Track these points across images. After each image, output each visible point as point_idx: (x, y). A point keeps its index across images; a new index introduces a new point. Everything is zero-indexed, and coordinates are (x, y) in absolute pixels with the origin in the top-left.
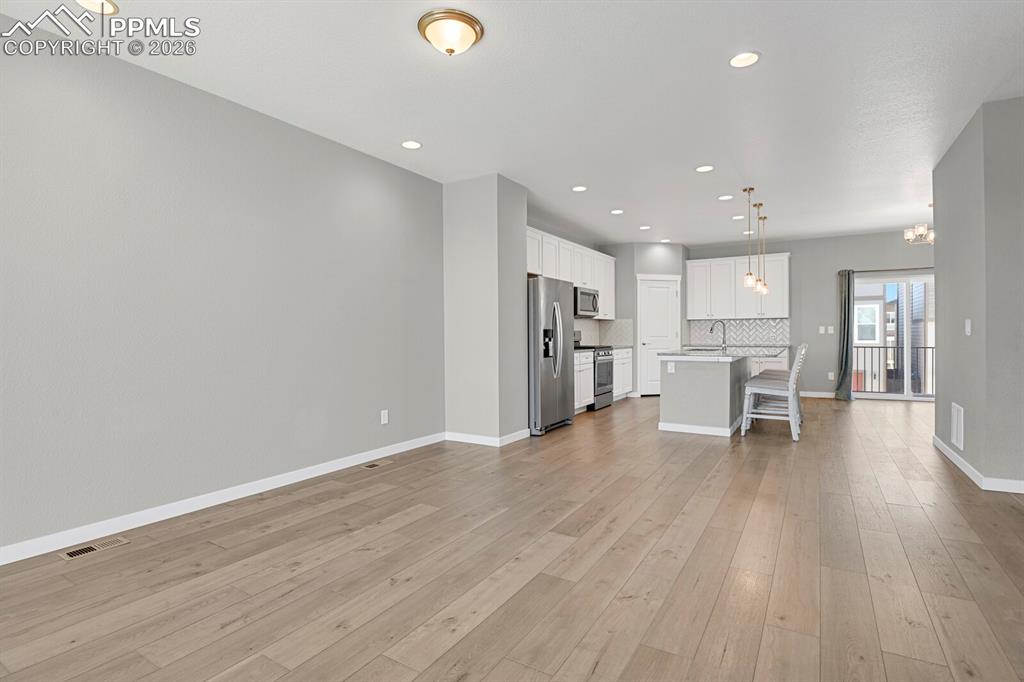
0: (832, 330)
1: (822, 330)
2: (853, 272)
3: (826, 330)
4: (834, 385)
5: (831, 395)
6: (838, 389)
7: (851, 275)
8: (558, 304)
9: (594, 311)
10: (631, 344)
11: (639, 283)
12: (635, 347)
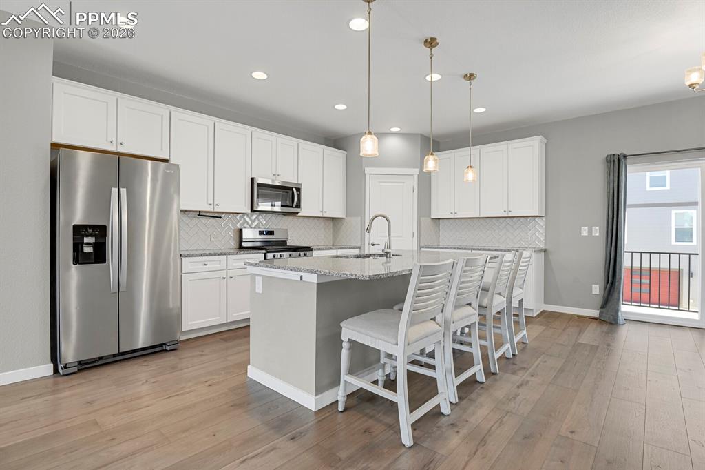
0: (598, 231)
1: (585, 231)
2: (625, 157)
3: (590, 231)
4: (599, 301)
5: (595, 313)
6: (603, 307)
7: (622, 160)
8: (123, 191)
9: (292, 207)
10: (359, 245)
11: (367, 177)
12: (362, 247)
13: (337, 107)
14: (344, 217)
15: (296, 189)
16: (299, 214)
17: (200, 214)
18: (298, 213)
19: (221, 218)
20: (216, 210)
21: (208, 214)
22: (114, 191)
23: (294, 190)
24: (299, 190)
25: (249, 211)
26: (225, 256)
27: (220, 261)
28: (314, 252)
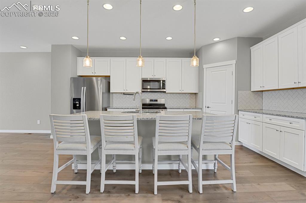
8: (85, 88)
9: (160, 89)
10: (201, 107)
11: (205, 70)
13: (167, 38)
14: (198, 92)
17: (124, 94)
18: (165, 92)
19: (133, 95)
22: (83, 88)
23: (161, 81)
24: (164, 81)
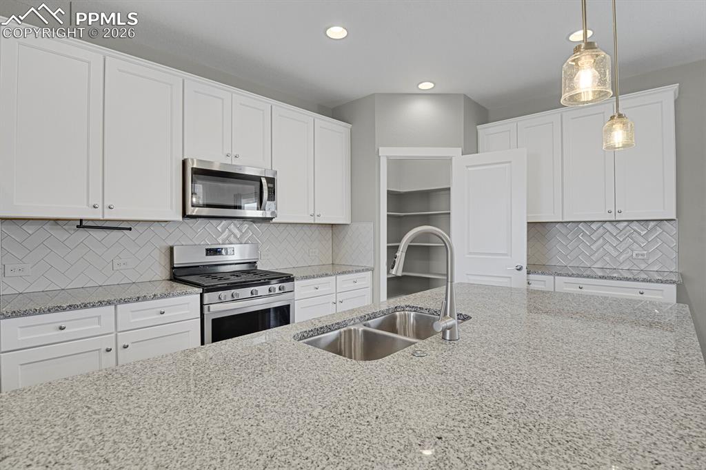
10: (371, 265)
11: (383, 161)
12: (376, 269)
14: (348, 222)
15: (267, 178)
16: (274, 220)
17: (81, 224)
18: (272, 219)
19: (130, 229)
20: (106, 217)
21: (99, 224)
23: (264, 181)
24: (271, 181)
25: (180, 218)
26: (113, 307)
27: (99, 317)
28: (296, 282)
